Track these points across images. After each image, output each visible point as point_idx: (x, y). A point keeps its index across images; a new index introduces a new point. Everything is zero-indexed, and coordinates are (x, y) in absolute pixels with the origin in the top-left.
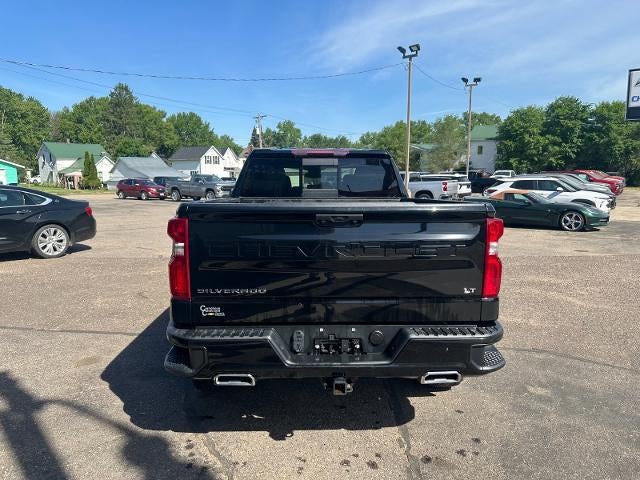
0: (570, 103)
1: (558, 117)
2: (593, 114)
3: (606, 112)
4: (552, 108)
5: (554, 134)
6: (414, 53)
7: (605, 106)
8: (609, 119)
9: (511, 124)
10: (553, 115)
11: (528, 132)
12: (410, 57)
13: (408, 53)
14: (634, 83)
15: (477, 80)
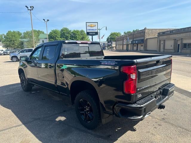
0: (66, 29)
1: (64, 33)
2: (72, 33)
3: (75, 32)
4: (62, 30)
5: (64, 38)
6: (32, 9)
7: (75, 31)
8: (76, 34)
9: (52, 34)
10: (62, 32)
11: (57, 37)
12: (31, 10)
13: (30, 8)
14: (87, 26)
15: (48, 20)
